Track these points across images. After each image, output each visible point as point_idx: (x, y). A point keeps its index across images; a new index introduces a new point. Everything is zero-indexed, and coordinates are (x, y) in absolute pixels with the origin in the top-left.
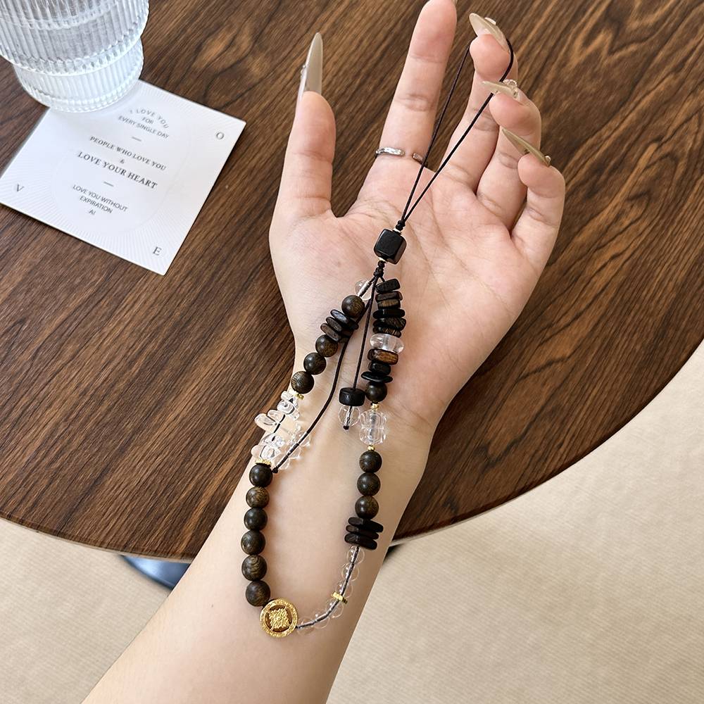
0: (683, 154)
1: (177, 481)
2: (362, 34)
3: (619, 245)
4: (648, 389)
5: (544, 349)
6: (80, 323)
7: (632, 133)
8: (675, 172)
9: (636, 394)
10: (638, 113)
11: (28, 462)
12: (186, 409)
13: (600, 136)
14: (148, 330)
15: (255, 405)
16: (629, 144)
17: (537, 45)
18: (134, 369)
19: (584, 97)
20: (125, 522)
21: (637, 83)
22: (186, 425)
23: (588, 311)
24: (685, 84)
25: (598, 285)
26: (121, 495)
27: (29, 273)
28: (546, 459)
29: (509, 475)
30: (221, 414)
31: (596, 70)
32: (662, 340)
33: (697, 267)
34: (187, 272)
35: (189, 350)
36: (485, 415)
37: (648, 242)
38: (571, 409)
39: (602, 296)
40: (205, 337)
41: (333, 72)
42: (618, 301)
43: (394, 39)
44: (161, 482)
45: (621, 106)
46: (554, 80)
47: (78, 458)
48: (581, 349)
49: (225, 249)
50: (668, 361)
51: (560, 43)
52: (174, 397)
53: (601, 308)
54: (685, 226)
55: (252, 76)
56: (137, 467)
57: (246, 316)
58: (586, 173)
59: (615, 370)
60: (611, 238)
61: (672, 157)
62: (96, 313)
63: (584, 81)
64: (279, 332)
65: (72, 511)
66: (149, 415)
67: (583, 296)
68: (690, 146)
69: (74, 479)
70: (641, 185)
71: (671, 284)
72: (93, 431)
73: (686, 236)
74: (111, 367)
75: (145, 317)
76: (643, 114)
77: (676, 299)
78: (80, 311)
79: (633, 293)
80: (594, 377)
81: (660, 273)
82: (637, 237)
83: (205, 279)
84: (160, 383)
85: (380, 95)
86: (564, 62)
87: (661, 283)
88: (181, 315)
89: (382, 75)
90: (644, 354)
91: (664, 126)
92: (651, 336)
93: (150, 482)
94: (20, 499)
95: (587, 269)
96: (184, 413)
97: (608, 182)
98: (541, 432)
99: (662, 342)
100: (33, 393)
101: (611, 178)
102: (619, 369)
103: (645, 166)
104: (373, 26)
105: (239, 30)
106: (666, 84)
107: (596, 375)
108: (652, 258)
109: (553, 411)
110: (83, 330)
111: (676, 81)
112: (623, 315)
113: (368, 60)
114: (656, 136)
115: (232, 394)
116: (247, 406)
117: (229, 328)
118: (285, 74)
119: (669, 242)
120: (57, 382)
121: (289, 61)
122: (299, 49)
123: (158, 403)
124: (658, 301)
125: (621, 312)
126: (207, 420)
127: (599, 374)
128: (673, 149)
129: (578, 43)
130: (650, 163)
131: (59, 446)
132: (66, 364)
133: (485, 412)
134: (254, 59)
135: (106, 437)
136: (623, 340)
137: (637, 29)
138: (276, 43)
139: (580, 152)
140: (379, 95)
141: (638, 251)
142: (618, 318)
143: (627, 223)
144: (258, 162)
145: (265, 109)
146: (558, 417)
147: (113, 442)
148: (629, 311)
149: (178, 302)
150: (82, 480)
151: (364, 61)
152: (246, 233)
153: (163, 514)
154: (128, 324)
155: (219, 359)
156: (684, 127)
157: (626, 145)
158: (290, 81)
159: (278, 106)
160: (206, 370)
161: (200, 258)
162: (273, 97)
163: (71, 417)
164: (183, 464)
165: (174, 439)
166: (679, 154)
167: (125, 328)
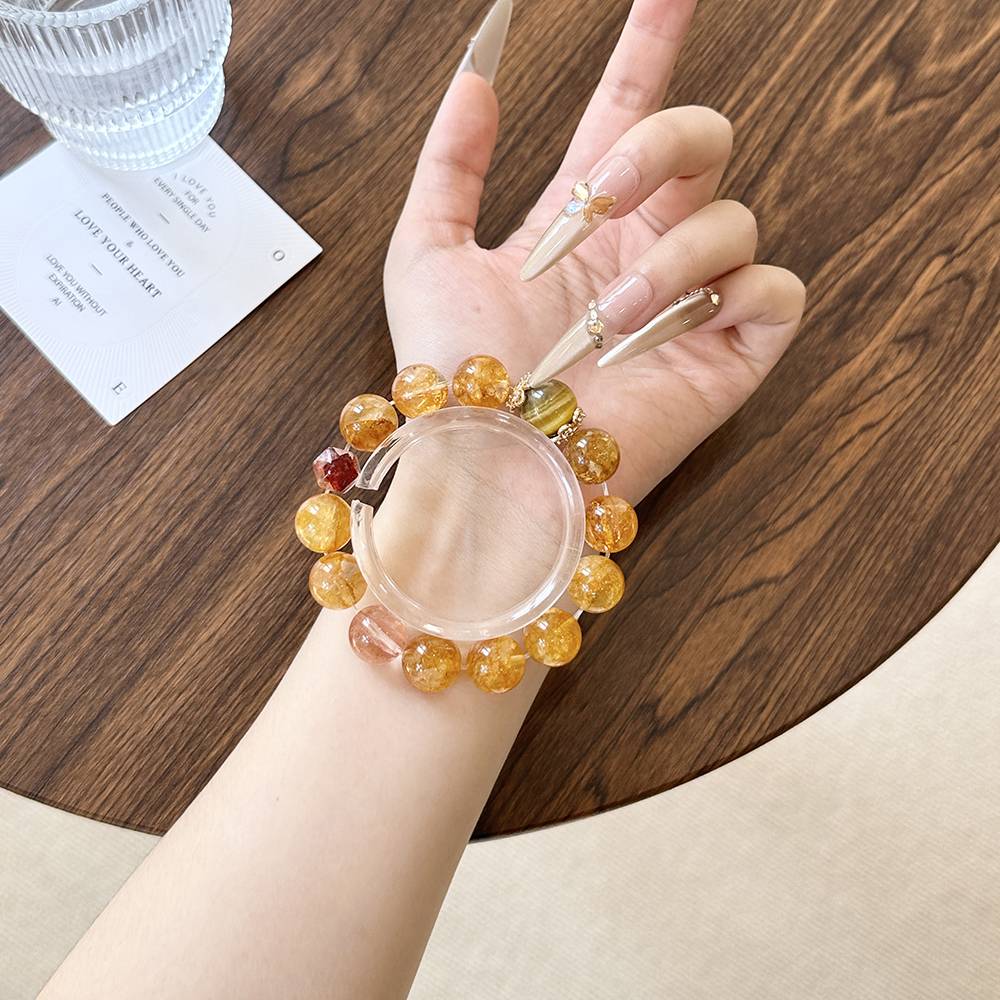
0: (983, 275)
1: (205, 733)
2: (522, 68)
3: (874, 411)
4: (896, 633)
5: (752, 561)
7: (908, 240)
8: (967, 303)
9: (880, 637)
10: (922, 208)
12: (225, 626)
13: (862, 242)
14: (179, 504)
16: (905, 256)
17: (780, 97)
18: (155, 562)
19: (843, 179)
20: (128, 786)
21: (925, 161)
22: (224, 649)
23: (820, 509)
24: (997, 167)
25: (839, 470)
26: (125, 747)
27: (14, 411)
28: (739, 729)
29: (684, 749)
30: (274, 635)
31: (866, 137)
32: (925, 557)
33: (987, 450)
34: (242, 420)
35: (236, 538)
36: (657, 656)
37: (917, 408)
38: (782, 656)
39: (843, 486)
40: (260, 519)
42: (866, 495)
43: (568, 78)
45: (897, 198)
46: (801, 152)
47: (67, 690)
48: (805, 564)
49: (298, 388)
50: (931, 591)
51: (814, 94)
52: (209, 606)
53: (839, 506)
54: (976, 386)
55: (354, 127)
56: (151, 708)
58: (835, 298)
59: (852, 600)
60: (864, 398)
61: (967, 279)
62: (106, 476)
63: (845, 155)
65: (54, 769)
66: (173, 631)
67: (814, 485)
68: (994, 265)
69: (58, 722)
70: (915, 321)
71: (947, 474)
73: (976, 401)
75: (176, 485)
76: (931, 210)
77: (951, 498)
78: (82, 473)
79: (889, 484)
80: (821, 609)
81: (931, 455)
82: (901, 401)
83: (267, 432)
84: (192, 583)
85: (542, 162)
86: (816, 125)
87: (930, 473)
88: (228, 484)
89: (547, 132)
90: (898, 577)
91: (959, 231)
92: (910, 552)
95: (824, 445)
96: (223, 631)
97: (867, 314)
98: (736, 689)
99: (925, 561)
100: (9, 590)
101: (873, 307)
102: (857, 601)
103: (923, 293)
104: (539, 56)
105: (341, 54)
106: (969, 164)
107: (824, 605)
108: (922, 432)
109: (756, 656)
111: (983, 163)
112: (870, 518)
113: (528, 108)
114: (948, 243)
118: (404, 124)
119: (947, 411)
120: (44, 577)
121: (411, 105)
122: (427, 88)
123: (186, 614)
124: (926, 498)
125: (869, 512)
126: (255, 642)
128: (971, 263)
129: (843, 95)
130: (933, 286)
131: (41, 671)
132: (58, 550)
133: (656, 653)
134: (360, 99)
135: (108, 662)
136: (867, 558)
137: (934, 75)
138: (394, 75)
139: (829, 265)
140: (540, 164)
141: (902, 421)
142: (862, 522)
143: (890, 376)
144: (355, 258)
145: (371, 178)
146: (762, 666)
147: (117, 670)
148: (881, 512)
149: (227, 464)
150: (70, 723)
151: (521, 110)
152: (331, 365)
153: (182, 780)
154: (151, 494)
155: (277, 553)
156: (989, 233)
157: (899, 258)
158: (410, 136)
159: (390, 175)
160: (259, 569)
161: (261, 401)
162: (384, 161)
163: (61, 630)
164: (215, 706)
165: (205, 669)
166: (977, 274)
167: (146, 499)
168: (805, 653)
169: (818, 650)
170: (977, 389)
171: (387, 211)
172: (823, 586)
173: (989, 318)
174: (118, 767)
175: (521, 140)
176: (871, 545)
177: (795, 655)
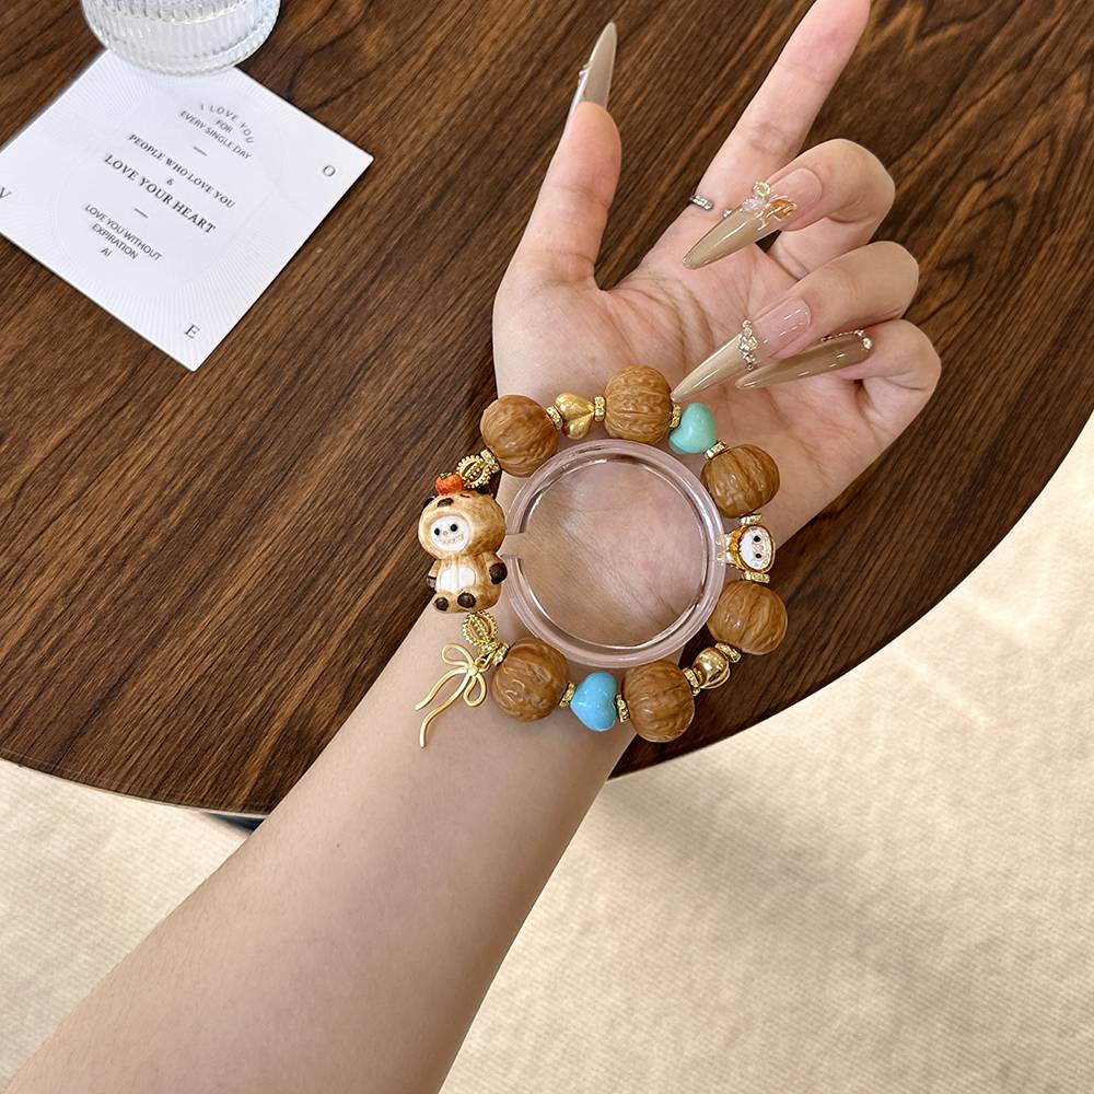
0: (1025, 199)
1: (237, 692)
4: (958, 564)
7: (946, 166)
8: (1011, 226)
9: (941, 571)
10: (958, 132)
12: (252, 581)
13: (900, 169)
14: (195, 457)
15: (359, 576)
16: (943, 183)
18: (172, 516)
19: (876, 106)
20: (155, 753)
21: (957, 87)
22: (252, 606)
24: (1033, 89)
26: (150, 713)
27: (11, 362)
30: (305, 590)
31: (897, 63)
32: (982, 487)
33: (1039, 376)
34: (258, 367)
35: (259, 489)
37: (967, 336)
38: (842, 592)
40: (284, 468)
41: (490, 57)
45: (933, 122)
47: (84, 654)
48: (859, 499)
49: (317, 332)
50: (990, 521)
52: (234, 562)
55: (365, 58)
56: (176, 669)
57: (348, 437)
59: (911, 532)
61: (1009, 204)
62: (116, 428)
63: (876, 81)
64: (399, 463)
65: (74, 737)
66: (196, 589)
68: (1035, 188)
69: (77, 686)
70: (958, 246)
71: (999, 402)
72: (106, 613)
73: (1025, 327)
74: (137, 512)
76: (967, 134)
77: (1005, 426)
78: (89, 426)
79: (941, 414)
80: (878, 544)
81: (983, 384)
82: (950, 328)
83: (287, 377)
84: (215, 536)
87: (983, 401)
88: (248, 433)
89: (567, 62)
90: (955, 509)
91: (998, 154)
92: (966, 482)
96: (250, 586)
99: (983, 490)
100: (14, 552)
101: (914, 235)
103: (965, 217)
106: (1003, 87)
107: (881, 540)
108: (972, 360)
109: (815, 593)
111: (1019, 85)
113: (544, 40)
114: (988, 167)
115: (326, 558)
116: (347, 579)
117: (320, 457)
118: (415, 57)
119: (997, 338)
120: (54, 535)
121: (423, 36)
122: (439, 18)
123: (209, 570)
124: (979, 428)
126: (285, 597)
127: (887, 537)
128: (1012, 187)
130: (975, 212)
131: (55, 635)
132: (67, 507)
134: (369, 30)
135: (127, 624)
136: (925, 486)
137: (963, 1)
138: (401, 8)
142: (916, 453)
143: (935, 305)
145: (384, 112)
146: (821, 604)
147: (138, 631)
148: (934, 442)
149: (242, 415)
150: (89, 689)
151: (539, 39)
152: (350, 307)
153: (213, 744)
154: (164, 447)
155: (304, 504)
156: (1028, 157)
157: (939, 183)
158: (423, 68)
159: (404, 108)
160: (286, 521)
161: (279, 345)
162: (397, 93)
163: (75, 591)
164: (245, 666)
165: (233, 627)
166: (1018, 199)
167: (160, 451)
168: (865, 588)
169: (878, 585)
170: (1025, 315)
171: (402, 146)
172: (880, 519)
173: (1033, 241)
174: (144, 733)
175: (539, 72)
176: (926, 475)
177: (854, 591)
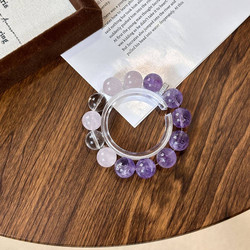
6: (43, 128)
11: (34, 210)
44: (107, 207)
93: (101, 208)
94: (35, 231)
110: (46, 132)
